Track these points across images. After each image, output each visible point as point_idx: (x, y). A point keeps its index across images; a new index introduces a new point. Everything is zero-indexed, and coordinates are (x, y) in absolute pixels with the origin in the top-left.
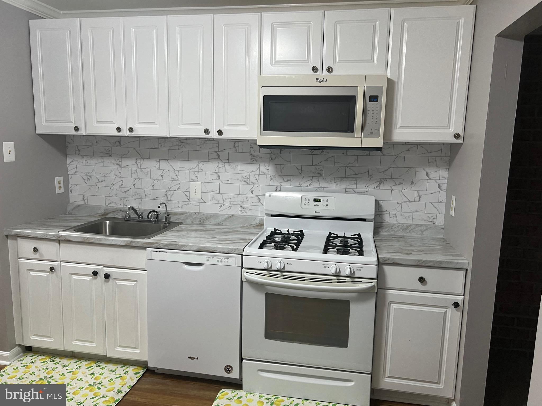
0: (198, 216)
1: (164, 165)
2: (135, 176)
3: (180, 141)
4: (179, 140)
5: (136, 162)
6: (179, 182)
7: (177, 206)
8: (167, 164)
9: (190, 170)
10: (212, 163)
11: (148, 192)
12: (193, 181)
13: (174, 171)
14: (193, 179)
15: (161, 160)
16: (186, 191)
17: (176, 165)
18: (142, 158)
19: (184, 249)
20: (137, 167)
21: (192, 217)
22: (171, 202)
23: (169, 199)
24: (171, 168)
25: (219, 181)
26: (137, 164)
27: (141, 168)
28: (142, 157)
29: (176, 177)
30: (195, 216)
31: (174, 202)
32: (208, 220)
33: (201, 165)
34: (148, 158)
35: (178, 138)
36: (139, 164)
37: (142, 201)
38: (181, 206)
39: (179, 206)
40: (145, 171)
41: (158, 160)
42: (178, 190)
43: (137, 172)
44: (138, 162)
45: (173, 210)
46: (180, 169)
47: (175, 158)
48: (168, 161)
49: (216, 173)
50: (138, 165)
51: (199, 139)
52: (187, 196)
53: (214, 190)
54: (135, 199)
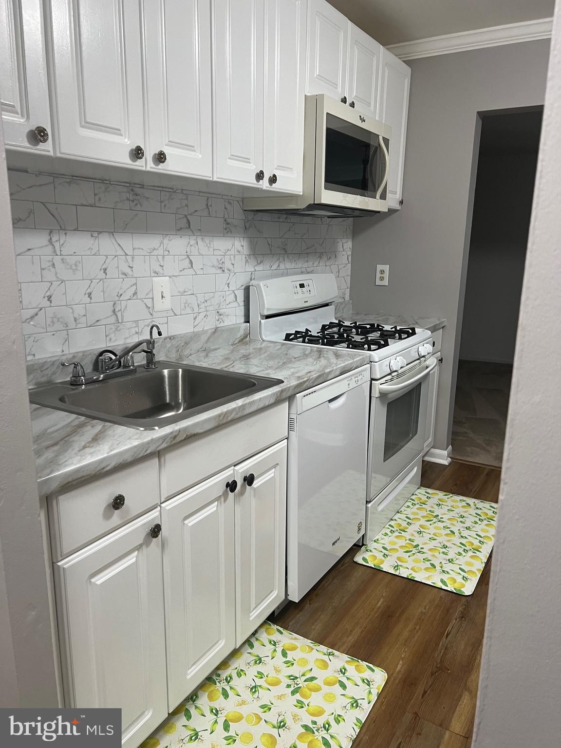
0: (174, 342)
1: (106, 244)
2: (49, 275)
3: (132, 190)
4: (130, 187)
5: (51, 239)
6: (133, 281)
7: (133, 331)
8: (113, 243)
9: (152, 254)
10: (181, 237)
11: (79, 310)
12: (157, 275)
13: (126, 257)
14: (155, 272)
15: (101, 232)
16: (147, 297)
17: (127, 242)
18: (63, 229)
19: (330, 378)
20: (54, 252)
21: (166, 347)
22: (123, 325)
23: (120, 321)
24: (120, 252)
25: (191, 271)
26: (53, 245)
27: (61, 255)
28: (63, 227)
29: (128, 271)
30: (170, 345)
31: (129, 325)
32: (188, 345)
33: (166, 241)
34: (75, 230)
35: (128, 185)
36: (57, 245)
37: (68, 335)
38: (140, 331)
39: (137, 331)
40: (72, 260)
41: (95, 234)
42: (134, 298)
43: (53, 264)
44: (54, 239)
45: (128, 341)
46: (136, 252)
47: (125, 228)
48: (113, 235)
49: (188, 256)
50: (54, 247)
51: (161, 189)
52: (149, 308)
53: (187, 290)
54: (53, 335)
